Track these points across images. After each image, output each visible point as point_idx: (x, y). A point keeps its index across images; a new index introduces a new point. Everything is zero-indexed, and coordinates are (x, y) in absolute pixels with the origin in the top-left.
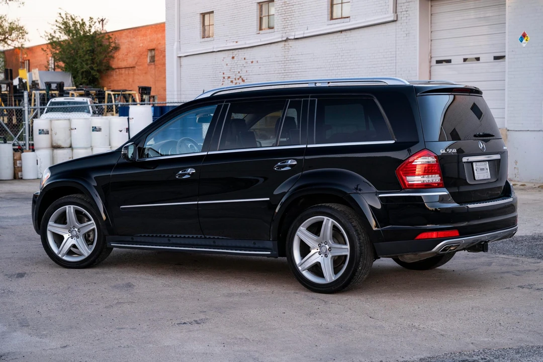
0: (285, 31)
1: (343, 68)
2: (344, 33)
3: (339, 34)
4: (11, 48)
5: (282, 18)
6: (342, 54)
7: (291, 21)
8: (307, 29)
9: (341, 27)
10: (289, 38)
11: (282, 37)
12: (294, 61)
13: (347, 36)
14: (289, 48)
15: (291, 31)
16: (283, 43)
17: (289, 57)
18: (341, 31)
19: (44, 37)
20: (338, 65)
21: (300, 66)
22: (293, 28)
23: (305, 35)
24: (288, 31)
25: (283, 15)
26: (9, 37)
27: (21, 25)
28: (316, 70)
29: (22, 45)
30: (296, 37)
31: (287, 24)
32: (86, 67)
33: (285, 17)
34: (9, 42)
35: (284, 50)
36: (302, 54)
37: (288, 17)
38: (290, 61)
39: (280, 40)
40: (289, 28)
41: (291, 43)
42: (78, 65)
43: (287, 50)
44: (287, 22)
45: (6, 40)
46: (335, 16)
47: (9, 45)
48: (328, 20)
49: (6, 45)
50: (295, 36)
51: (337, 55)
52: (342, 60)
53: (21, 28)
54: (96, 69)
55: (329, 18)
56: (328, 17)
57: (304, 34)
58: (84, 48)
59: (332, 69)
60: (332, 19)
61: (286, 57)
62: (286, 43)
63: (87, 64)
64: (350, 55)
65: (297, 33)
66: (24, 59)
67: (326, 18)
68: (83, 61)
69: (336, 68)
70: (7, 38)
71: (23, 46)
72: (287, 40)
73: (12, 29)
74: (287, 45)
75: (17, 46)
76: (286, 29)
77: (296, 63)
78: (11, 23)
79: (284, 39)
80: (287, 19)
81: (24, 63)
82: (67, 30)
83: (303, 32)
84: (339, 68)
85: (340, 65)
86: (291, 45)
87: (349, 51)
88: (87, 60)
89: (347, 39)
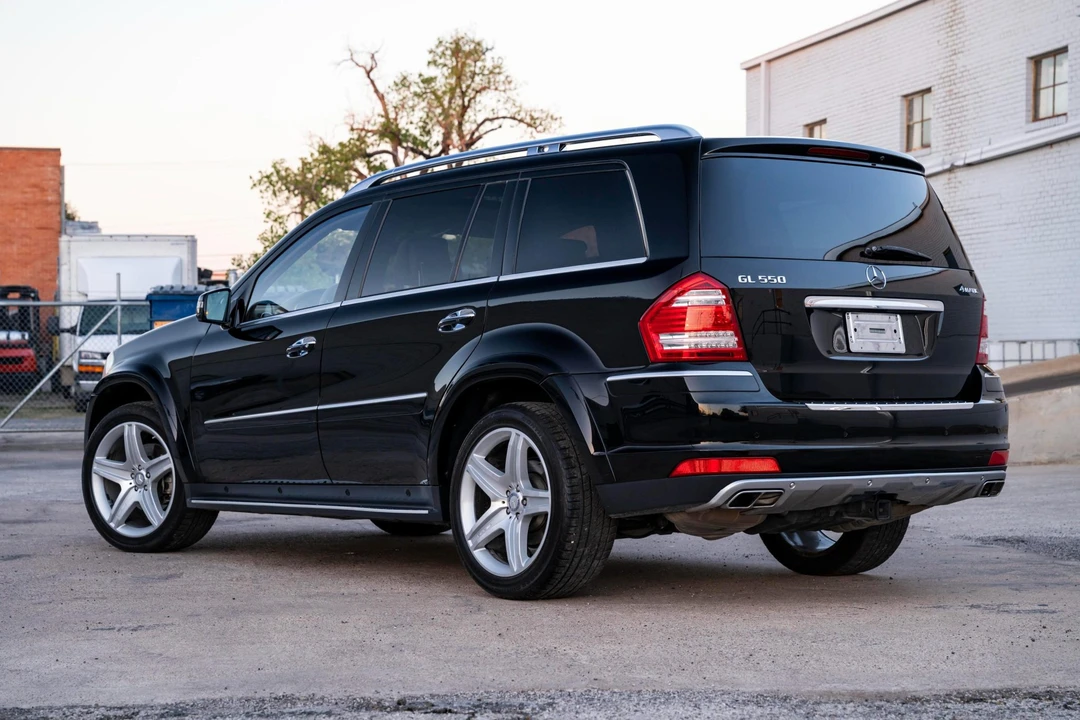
0: (950, 152)
1: (1056, 220)
2: (1056, 148)
3: (1047, 150)
5: (944, 123)
6: (1052, 193)
7: (962, 129)
8: (990, 143)
9: (1051, 134)
10: (956, 164)
11: (944, 163)
12: (965, 212)
13: (1062, 154)
14: (957, 185)
15: (961, 149)
16: (946, 177)
17: (958, 203)
18: (1050, 144)
20: (1044, 216)
21: (976, 221)
22: (964, 143)
23: (984, 156)
24: (956, 150)
25: (947, 118)
28: (1005, 227)
30: (968, 161)
31: (953, 136)
33: (951, 122)
35: (948, 191)
36: (980, 197)
37: (955, 121)
38: (957, 213)
39: (939, 169)
40: (958, 144)
41: (961, 174)
43: (954, 190)
44: (955, 131)
46: (1043, 113)
48: (1027, 122)
50: (965, 158)
51: (1043, 194)
52: (1053, 204)
55: (1031, 118)
56: (1027, 116)
57: (982, 153)
59: (1033, 224)
60: (1036, 118)
61: (952, 204)
62: (952, 175)
64: (1068, 194)
65: (969, 154)
67: (1024, 119)
69: (1040, 223)
72: (952, 169)
74: (954, 180)
76: (951, 146)
77: (969, 216)
79: (947, 166)
80: (953, 126)
83: (979, 151)
84: (1047, 222)
85: (1048, 216)
86: (959, 179)
87: (1064, 185)
89: (1061, 159)
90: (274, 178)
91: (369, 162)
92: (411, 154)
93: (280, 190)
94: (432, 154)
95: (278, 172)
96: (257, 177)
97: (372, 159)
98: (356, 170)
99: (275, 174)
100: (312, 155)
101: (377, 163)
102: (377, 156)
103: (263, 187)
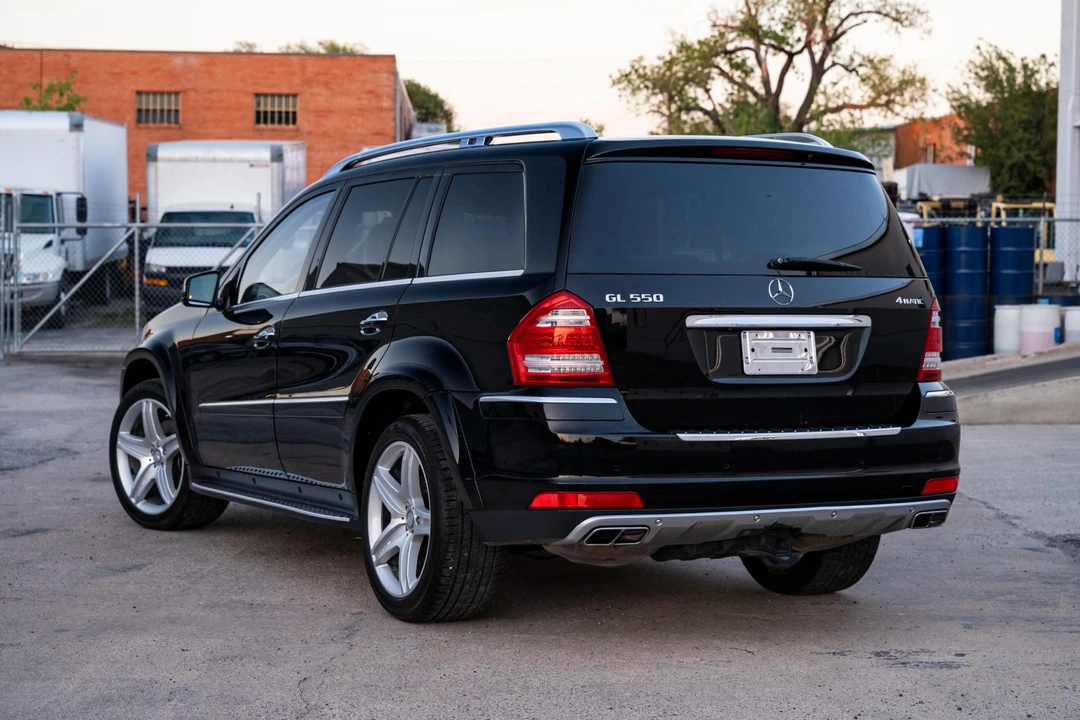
4: (899, 121)
19: (944, 94)
26: (898, 99)
27: (920, 74)
29: (922, 113)
32: (1018, 156)
34: (897, 108)
42: (1002, 153)
45: (891, 105)
47: (897, 114)
49: (889, 113)
53: (923, 81)
54: (1039, 159)
58: (1016, 117)
63: (1020, 150)
66: (928, 142)
68: (1013, 143)
70: (893, 101)
71: (924, 116)
73: (906, 83)
75: (910, 116)
78: (904, 72)
81: (925, 150)
82: (992, 81)
88: (1021, 141)
90: (634, 77)
91: (730, 60)
92: (771, 50)
93: (638, 88)
94: (794, 50)
95: (636, 71)
96: (616, 75)
97: (733, 56)
98: (717, 67)
99: (633, 72)
100: (670, 53)
101: (739, 60)
102: (739, 53)
103: (621, 86)
